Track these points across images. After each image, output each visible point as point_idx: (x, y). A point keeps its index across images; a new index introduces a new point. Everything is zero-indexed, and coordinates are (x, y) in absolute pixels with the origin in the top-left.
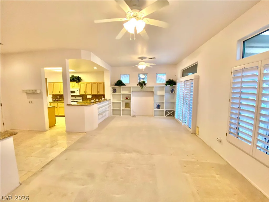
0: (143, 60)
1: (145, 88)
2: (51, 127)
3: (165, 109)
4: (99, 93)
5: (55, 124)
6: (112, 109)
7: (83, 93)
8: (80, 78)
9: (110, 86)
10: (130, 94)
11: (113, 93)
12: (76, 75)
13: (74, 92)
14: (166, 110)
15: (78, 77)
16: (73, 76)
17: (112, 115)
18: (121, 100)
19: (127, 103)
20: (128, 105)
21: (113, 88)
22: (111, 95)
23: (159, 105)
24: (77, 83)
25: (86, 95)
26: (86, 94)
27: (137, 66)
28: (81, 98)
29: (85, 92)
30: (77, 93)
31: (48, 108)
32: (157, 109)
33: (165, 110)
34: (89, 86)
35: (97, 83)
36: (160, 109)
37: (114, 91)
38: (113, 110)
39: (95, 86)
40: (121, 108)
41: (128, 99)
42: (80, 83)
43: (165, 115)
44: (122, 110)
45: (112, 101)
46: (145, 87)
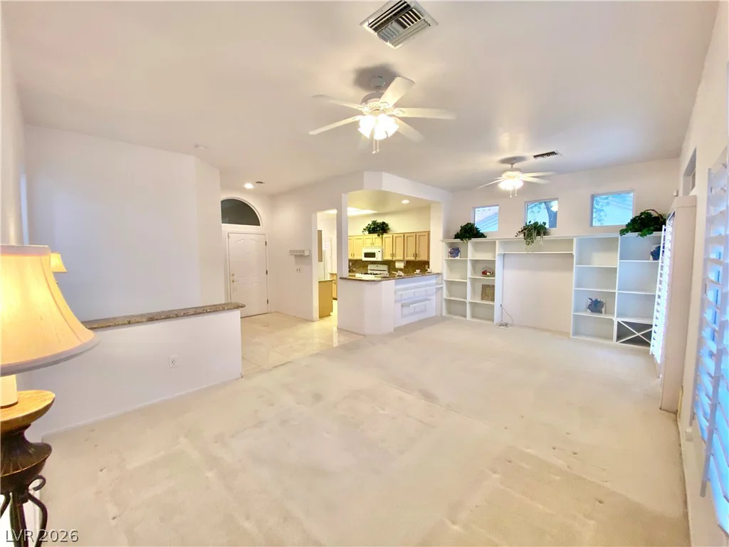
0: (515, 166)
1: (541, 243)
2: (321, 317)
3: (618, 317)
4: (419, 257)
5: (331, 314)
6: (445, 296)
7: (388, 257)
8: (387, 225)
9: (443, 241)
10: (494, 262)
11: (450, 258)
12: (380, 220)
13: (373, 255)
14: (620, 320)
15: (384, 223)
16: (374, 223)
17: (444, 314)
18: (469, 275)
19: (488, 286)
20: (488, 292)
21: (451, 245)
22: (445, 262)
23: (600, 302)
24: (379, 236)
25: (394, 262)
26: (394, 259)
27: (497, 183)
28: (385, 267)
29: (393, 255)
30: (378, 258)
31: (319, 282)
32: (589, 314)
33: (616, 320)
34: (400, 241)
35: (417, 236)
36: (602, 316)
37: (455, 251)
38: (449, 302)
39: (411, 241)
40: (466, 298)
41: (488, 274)
42: (385, 235)
43: (617, 340)
44: (471, 303)
45: (445, 278)
46: (539, 241)
